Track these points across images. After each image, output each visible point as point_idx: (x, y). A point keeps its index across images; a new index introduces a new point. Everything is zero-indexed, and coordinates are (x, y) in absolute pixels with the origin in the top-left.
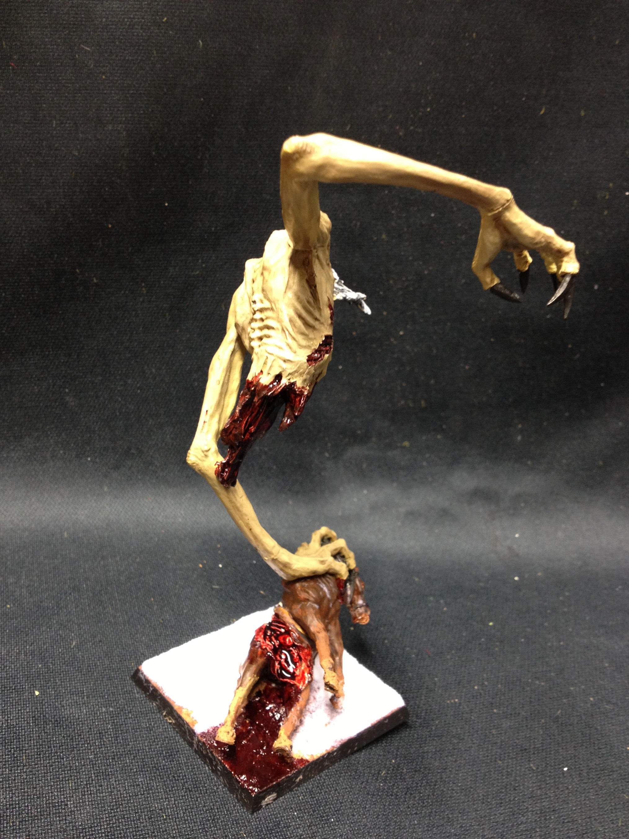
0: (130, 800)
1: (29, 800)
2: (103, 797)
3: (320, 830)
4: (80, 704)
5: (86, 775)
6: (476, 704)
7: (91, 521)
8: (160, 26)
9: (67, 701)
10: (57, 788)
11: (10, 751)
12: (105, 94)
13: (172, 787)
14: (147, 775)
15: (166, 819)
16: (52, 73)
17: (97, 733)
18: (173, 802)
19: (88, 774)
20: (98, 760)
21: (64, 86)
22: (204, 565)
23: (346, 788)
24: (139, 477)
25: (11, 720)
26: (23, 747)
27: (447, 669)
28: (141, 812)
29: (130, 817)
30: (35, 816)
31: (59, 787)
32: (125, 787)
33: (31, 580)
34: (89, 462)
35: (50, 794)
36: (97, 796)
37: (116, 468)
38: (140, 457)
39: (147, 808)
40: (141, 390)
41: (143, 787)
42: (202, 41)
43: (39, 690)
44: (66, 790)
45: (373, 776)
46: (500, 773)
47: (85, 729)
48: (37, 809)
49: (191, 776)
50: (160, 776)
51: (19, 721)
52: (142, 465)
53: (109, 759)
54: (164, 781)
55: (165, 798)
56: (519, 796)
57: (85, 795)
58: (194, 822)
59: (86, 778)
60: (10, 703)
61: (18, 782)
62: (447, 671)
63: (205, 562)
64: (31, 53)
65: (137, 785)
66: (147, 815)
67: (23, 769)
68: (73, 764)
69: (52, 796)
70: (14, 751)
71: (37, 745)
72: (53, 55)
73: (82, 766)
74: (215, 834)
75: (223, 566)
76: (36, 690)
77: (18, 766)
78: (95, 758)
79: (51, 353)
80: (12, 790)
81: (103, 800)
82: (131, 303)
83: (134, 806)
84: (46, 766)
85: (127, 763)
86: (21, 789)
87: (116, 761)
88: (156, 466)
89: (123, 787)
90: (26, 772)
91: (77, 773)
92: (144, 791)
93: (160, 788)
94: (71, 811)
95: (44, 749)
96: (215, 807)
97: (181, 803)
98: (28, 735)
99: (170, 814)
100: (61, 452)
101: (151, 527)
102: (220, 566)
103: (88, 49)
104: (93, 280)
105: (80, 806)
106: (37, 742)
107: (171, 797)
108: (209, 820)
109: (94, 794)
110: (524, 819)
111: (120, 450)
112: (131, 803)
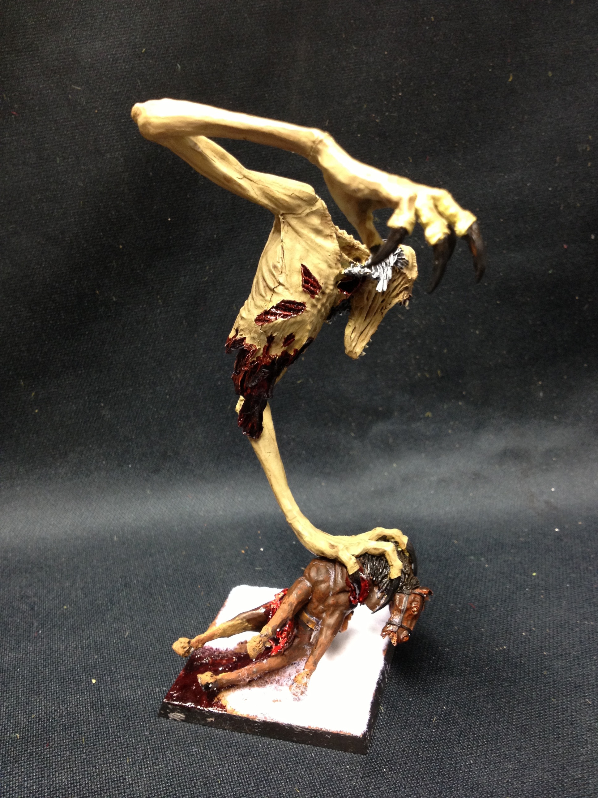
0: (185, 769)
1: (89, 778)
2: (160, 768)
3: (373, 780)
4: (134, 687)
5: (142, 750)
6: (525, 649)
7: (138, 524)
8: (140, 57)
9: (122, 685)
10: (115, 765)
11: (70, 735)
12: (100, 126)
13: (225, 754)
14: (201, 745)
15: (221, 784)
16: (50, 115)
17: (151, 712)
18: (227, 768)
19: (144, 750)
20: (153, 736)
21: (62, 125)
22: (246, 551)
23: (397, 739)
24: (178, 477)
25: (70, 708)
26: (82, 731)
27: (492, 620)
28: (196, 779)
29: (186, 785)
30: (95, 792)
31: (117, 763)
32: (180, 757)
33: (86, 582)
34: (131, 469)
35: (109, 771)
36: (154, 769)
37: (157, 471)
38: (177, 458)
39: (201, 775)
40: (169, 395)
41: (197, 757)
42: (180, 65)
43: (95, 678)
44: (124, 766)
45: (425, 724)
46: (555, 710)
47: (140, 708)
48: (97, 785)
49: (244, 741)
50: (213, 744)
51: (78, 708)
52: (179, 465)
53: (164, 734)
54: (218, 749)
55: (220, 765)
56: (576, 729)
57: (142, 768)
58: (248, 784)
59: (142, 753)
60: (69, 693)
61: (78, 763)
62: (494, 621)
63: (247, 548)
64: (29, 100)
65: (192, 755)
66: (203, 782)
67: (83, 750)
68: (130, 741)
69: (111, 772)
70: (74, 735)
71: (95, 728)
72: (49, 99)
73: (138, 742)
74: (270, 793)
75: (264, 550)
76: (93, 678)
77: (78, 748)
78: (150, 734)
79: (83, 371)
80: (73, 770)
81: (160, 772)
82: (150, 316)
83: (190, 775)
84: (105, 746)
85: (181, 736)
86: (82, 769)
87: (170, 736)
88: (193, 465)
89: (178, 758)
90: (85, 753)
91: (134, 749)
92: (198, 760)
93: (214, 756)
94: (129, 784)
95: (102, 731)
96: (269, 768)
97: (235, 768)
98: (86, 719)
99: (224, 779)
100: (104, 462)
101: (193, 522)
102: (262, 549)
103: (79, 88)
104: (112, 299)
105: (138, 779)
106: (95, 725)
107: (225, 764)
108: (262, 781)
109: (150, 767)
110: (583, 751)
111: (158, 454)
112: (186, 772)
